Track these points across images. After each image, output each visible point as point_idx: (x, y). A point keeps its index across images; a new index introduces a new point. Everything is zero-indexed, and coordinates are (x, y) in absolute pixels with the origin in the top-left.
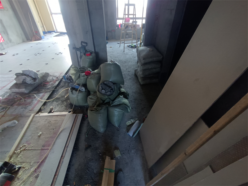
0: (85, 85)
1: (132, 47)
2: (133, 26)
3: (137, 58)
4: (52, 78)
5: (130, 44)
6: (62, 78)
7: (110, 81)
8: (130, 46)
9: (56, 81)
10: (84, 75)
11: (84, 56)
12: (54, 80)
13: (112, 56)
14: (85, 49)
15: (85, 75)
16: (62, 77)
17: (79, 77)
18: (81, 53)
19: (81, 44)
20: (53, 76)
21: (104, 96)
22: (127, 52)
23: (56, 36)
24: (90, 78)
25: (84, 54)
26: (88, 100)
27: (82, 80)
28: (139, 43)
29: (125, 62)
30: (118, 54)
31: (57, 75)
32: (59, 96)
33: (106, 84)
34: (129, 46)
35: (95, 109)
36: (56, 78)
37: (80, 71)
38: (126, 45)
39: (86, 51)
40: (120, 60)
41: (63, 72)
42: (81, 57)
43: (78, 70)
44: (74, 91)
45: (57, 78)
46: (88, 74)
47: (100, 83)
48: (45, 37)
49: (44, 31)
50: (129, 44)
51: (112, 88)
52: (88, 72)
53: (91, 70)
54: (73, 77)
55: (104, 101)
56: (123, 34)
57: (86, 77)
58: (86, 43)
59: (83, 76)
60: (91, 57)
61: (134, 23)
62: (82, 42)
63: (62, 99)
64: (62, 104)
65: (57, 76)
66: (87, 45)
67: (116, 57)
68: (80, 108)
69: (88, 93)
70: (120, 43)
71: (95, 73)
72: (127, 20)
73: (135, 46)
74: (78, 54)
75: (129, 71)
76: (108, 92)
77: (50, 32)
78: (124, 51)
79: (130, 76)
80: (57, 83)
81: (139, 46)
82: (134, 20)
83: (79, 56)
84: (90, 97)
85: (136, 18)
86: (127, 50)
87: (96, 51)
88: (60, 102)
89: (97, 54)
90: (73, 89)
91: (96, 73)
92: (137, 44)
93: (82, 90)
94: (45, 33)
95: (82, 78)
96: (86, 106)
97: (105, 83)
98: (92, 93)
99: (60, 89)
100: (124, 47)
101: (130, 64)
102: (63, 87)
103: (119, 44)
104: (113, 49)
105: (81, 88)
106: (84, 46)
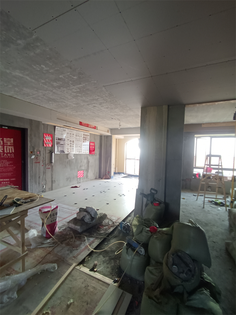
1: (216, 204)
4: (108, 222)
5: (214, 200)
6: (118, 225)
8: (213, 202)
9: (112, 226)
11: (150, 204)
12: (109, 224)
13: (184, 210)
14: (153, 197)
18: (148, 200)
19: (151, 191)
20: (110, 220)
22: (209, 210)
23: (124, 177)
24: (156, 238)
25: (152, 203)
27: (143, 238)
29: (206, 224)
30: (194, 210)
31: (114, 219)
32: (109, 249)
33: (179, 257)
34: (211, 202)
36: (112, 223)
37: (144, 224)
38: (206, 199)
39: (154, 200)
40: (197, 219)
41: (120, 218)
42: (147, 205)
43: (142, 221)
44: (130, 250)
45: (113, 223)
46: (153, 231)
47: (170, 252)
48: (114, 177)
49: (115, 172)
50: (211, 200)
52: (154, 228)
53: (158, 226)
54: (134, 230)
56: (203, 185)
57: (150, 234)
58: (156, 191)
59: (146, 232)
60: (159, 207)
62: (152, 189)
64: (109, 262)
65: (113, 221)
66: (156, 193)
67: (191, 214)
70: (198, 196)
71: (163, 232)
72: (209, 169)
73: (222, 203)
74: (144, 200)
76: (183, 273)
77: (119, 173)
78: (204, 208)
80: (111, 229)
81: (228, 204)
83: (144, 203)
84: (150, 268)
86: (208, 207)
87: (167, 201)
88: (108, 258)
89: (167, 205)
90: (129, 246)
91: (165, 233)
92: (225, 202)
93: (140, 252)
97: (180, 254)
98: (153, 262)
99: (112, 239)
100: (204, 202)
101: (215, 229)
102: (115, 237)
103: (195, 196)
106: (153, 193)
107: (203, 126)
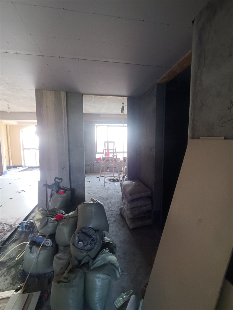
0: (52, 236)
1: (114, 181)
2: (114, 160)
3: (121, 194)
4: (3, 228)
5: (112, 178)
6: (18, 227)
7: (91, 226)
8: (112, 180)
9: (8, 231)
10: (53, 220)
11: (56, 193)
12: (4, 230)
13: (90, 192)
14: (58, 186)
15: (56, 220)
16: (18, 225)
17: (46, 224)
18: (52, 190)
19: (55, 180)
20: (6, 224)
21: (82, 252)
22: (109, 186)
23: (22, 171)
24: (63, 224)
25: (57, 192)
26: (54, 262)
27: (49, 229)
28: (122, 176)
29: (106, 198)
30: (98, 189)
31: (11, 221)
32: (6, 259)
33: (84, 233)
34: (110, 180)
35: (65, 278)
36: (9, 227)
37: (49, 215)
38: (107, 179)
39: (60, 188)
40: (100, 196)
41: (21, 217)
42: (52, 196)
43: (47, 213)
44: (34, 248)
45: (11, 226)
46: (60, 219)
47: (76, 232)
48: (8, 172)
49: (9, 165)
50: (110, 178)
51: (93, 237)
52: (59, 216)
53: (64, 213)
54: (38, 224)
55: (80, 262)
56: (103, 167)
57: (56, 223)
58: (61, 179)
59: (52, 223)
60: (65, 195)
61: (115, 157)
62: (56, 178)
63: (9, 264)
64: (7, 274)
65: (10, 224)
66: (61, 182)
67: (95, 193)
68: (37, 280)
69: (56, 248)
70: (100, 177)
71: (69, 217)
72: (107, 154)
73: (117, 179)
74: (48, 191)
75: (113, 210)
76: (87, 245)
77: (15, 167)
78: (105, 186)
79: (114, 217)
80: (9, 234)
81: (121, 179)
82: (115, 154)
83: (49, 194)
84: (58, 255)
85: (116, 153)
86: (108, 185)
87: (73, 187)
88: (5, 269)
89: (72, 190)
90: (34, 243)
91: (71, 217)
92: (119, 178)
93: (47, 245)
94: (9, 168)
95: (50, 225)
96: (48, 273)
97: (84, 230)
98: (61, 248)
99: (10, 245)
100: (105, 181)
101: (113, 201)
102: (15, 241)
103: (98, 177)
104: (91, 184)
105: (46, 241)
106: (57, 182)
107: (100, 116)
